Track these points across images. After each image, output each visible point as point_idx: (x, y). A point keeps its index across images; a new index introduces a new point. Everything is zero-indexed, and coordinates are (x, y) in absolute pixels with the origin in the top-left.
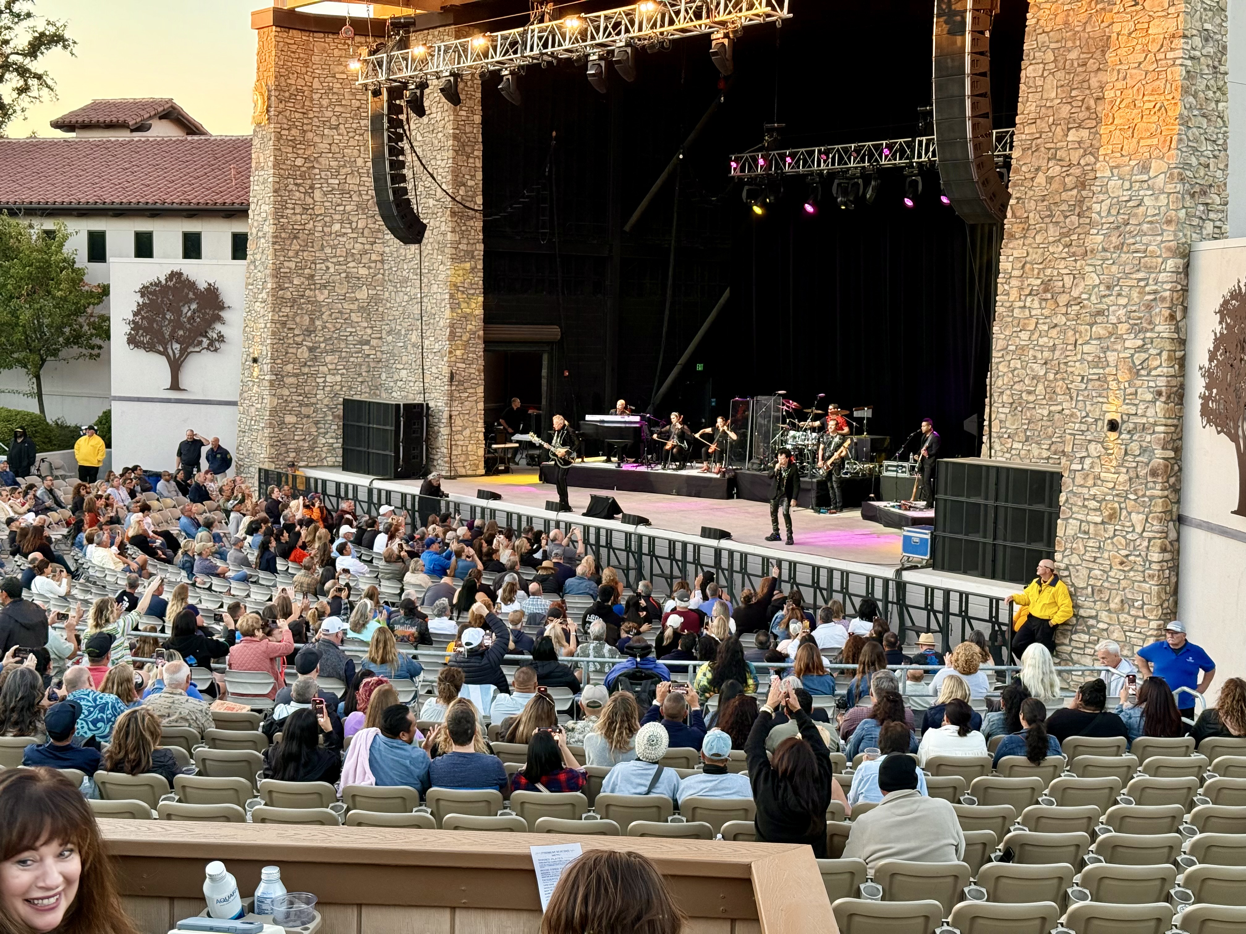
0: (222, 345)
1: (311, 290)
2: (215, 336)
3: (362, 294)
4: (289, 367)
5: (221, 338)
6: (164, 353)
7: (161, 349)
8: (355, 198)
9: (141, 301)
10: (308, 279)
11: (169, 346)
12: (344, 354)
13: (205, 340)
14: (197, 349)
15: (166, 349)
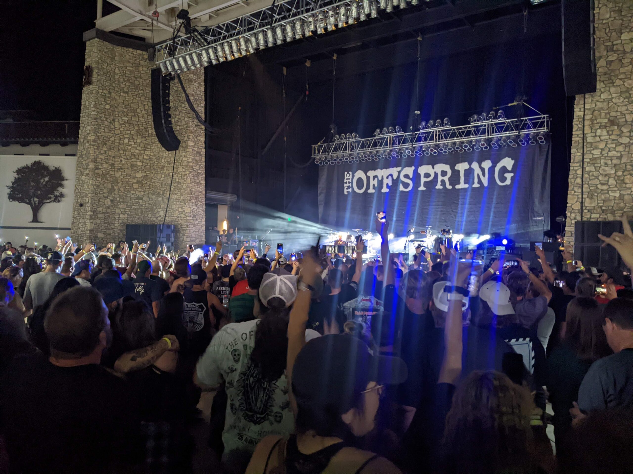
0: (63, 199)
1: (112, 171)
2: (58, 194)
3: (139, 175)
4: (100, 209)
5: (62, 195)
6: (29, 203)
7: (27, 201)
8: (136, 128)
9: (17, 176)
10: (110, 165)
11: (32, 200)
12: (129, 204)
13: (52, 196)
14: (48, 201)
15: (30, 201)
